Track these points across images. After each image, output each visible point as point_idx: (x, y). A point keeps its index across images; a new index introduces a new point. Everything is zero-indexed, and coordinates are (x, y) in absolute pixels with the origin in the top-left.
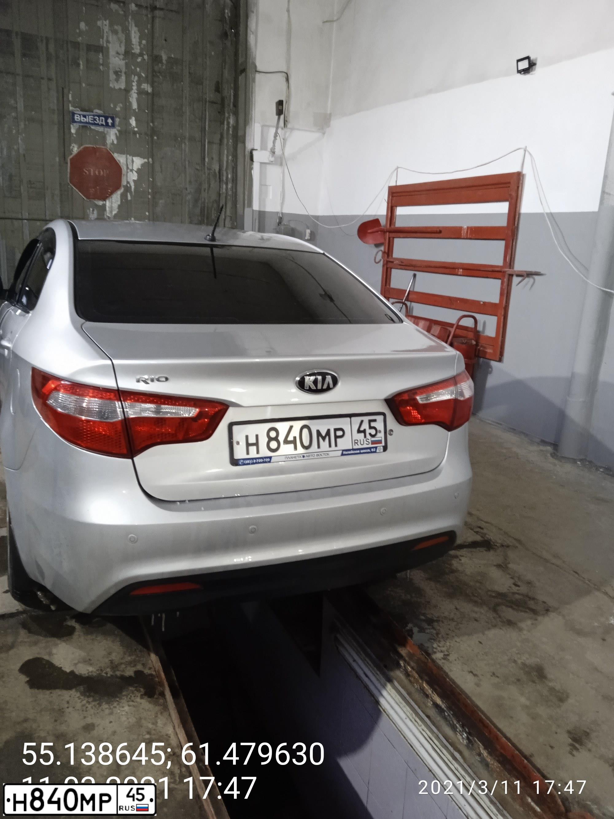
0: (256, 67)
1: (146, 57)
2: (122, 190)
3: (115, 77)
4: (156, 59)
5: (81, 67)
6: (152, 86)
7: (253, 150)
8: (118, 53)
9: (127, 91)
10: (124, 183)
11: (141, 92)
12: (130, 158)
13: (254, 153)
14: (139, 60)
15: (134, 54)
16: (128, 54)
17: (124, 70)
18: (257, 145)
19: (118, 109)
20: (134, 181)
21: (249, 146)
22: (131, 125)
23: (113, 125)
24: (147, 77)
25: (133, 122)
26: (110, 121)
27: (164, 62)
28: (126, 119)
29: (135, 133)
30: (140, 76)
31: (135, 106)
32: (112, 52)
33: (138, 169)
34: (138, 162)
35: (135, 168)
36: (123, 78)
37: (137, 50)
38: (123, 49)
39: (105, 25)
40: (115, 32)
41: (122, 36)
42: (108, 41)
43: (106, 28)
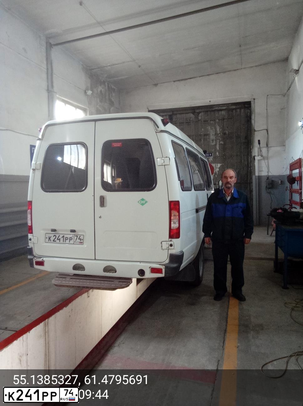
0: (255, 130)
1: (221, 134)
2: (214, 174)
3: (212, 142)
4: (225, 134)
5: (202, 141)
6: (224, 142)
8: (213, 135)
9: (216, 145)
10: (215, 172)
11: (220, 145)
12: (216, 164)
13: (255, 157)
14: (219, 135)
15: (218, 134)
16: (216, 134)
17: (215, 139)
18: (256, 154)
19: (213, 150)
20: (218, 171)
21: (253, 155)
22: (216, 154)
23: (211, 156)
24: (222, 140)
25: (217, 154)
26: (210, 154)
27: (227, 134)
28: (215, 153)
29: (218, 157)
30: (219, 140)
31: (218, 149)
32: (211, 135)
33: (219, 167)
34: (219, 165)
35: (218, 167)
36: (214, 141)
37: (219, 132)
38: (214, 133)
39: (209, 128)
40: (212, 129)
41: (214, 130)
42: (210, 132)
43: (209, 129)
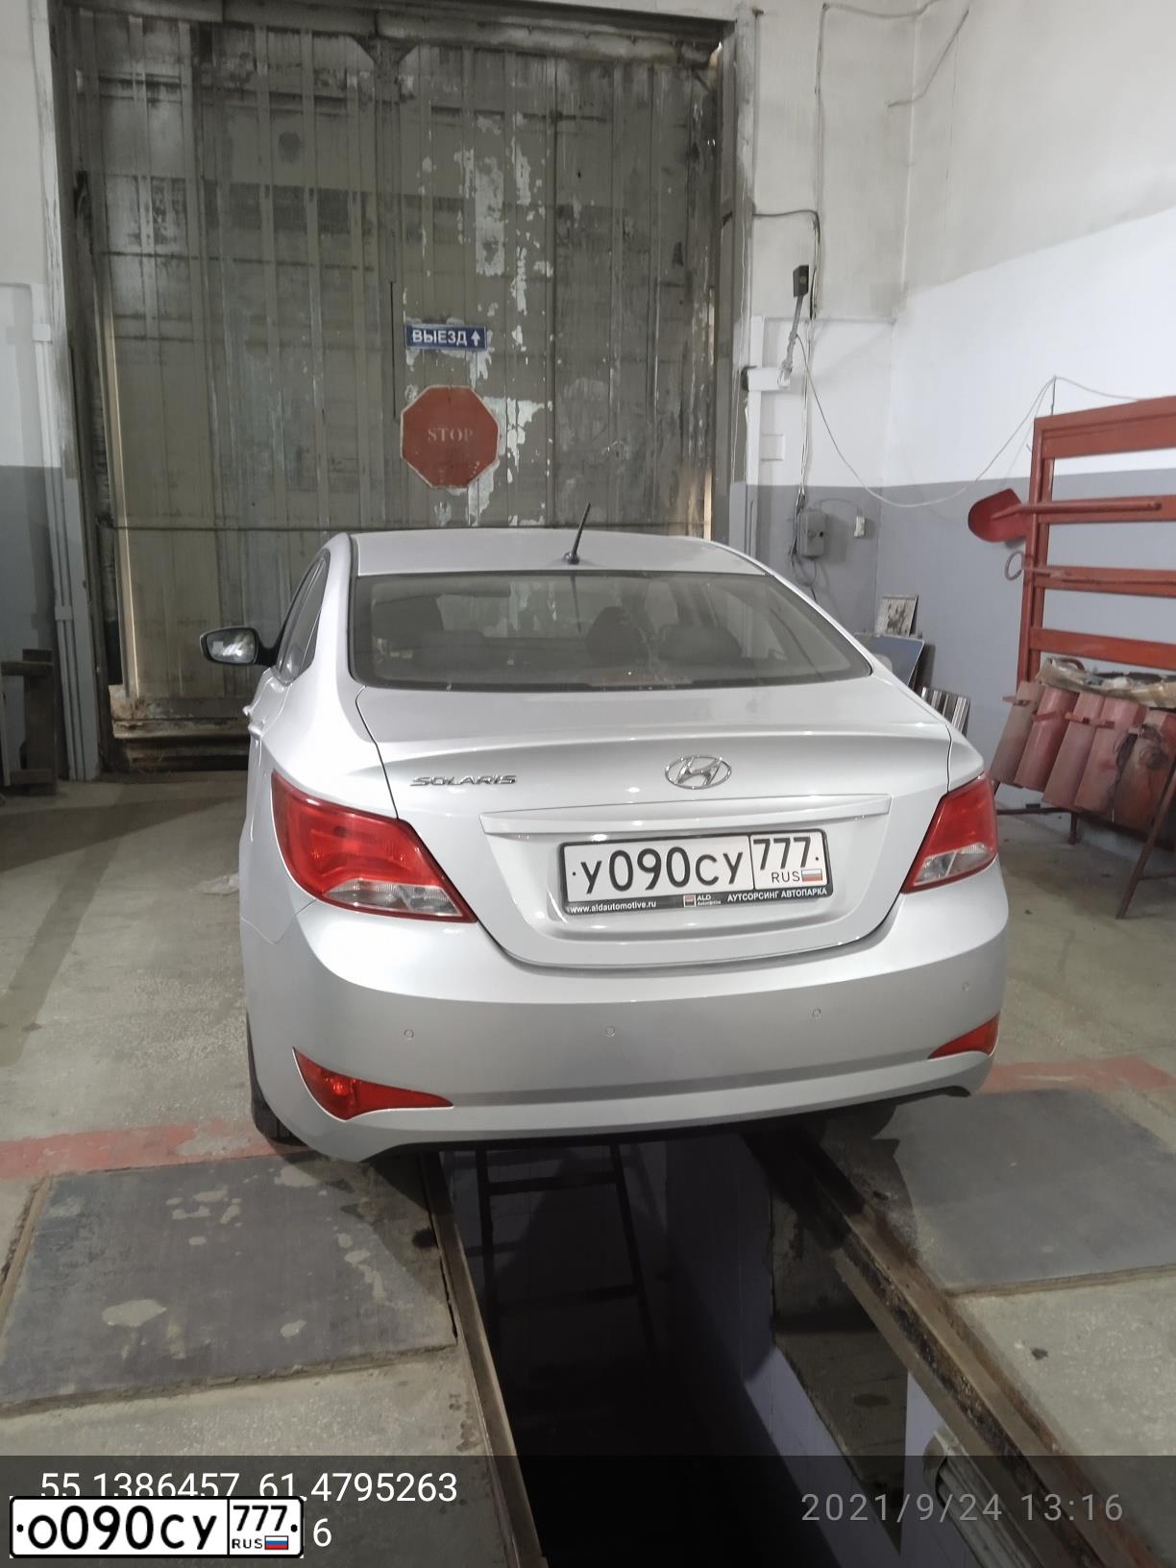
0: (754, 206)
1: (542, 211)
2: (497, 464)
3: (485, 253)
4: (561, 212)
5: (425, 240)
6: (554, 265)
7: (746, 369)
8: (490, 208)
9: (508, 277)
10: (501, 451)
11: (533, 278)
12: (512, 404)
13: (751, 374)
14: (530, 217)
15: (521, 206)
16: (510, 208)
17: (501, 239)
18: (755, 358)
19: (491, 313)
20: (518, 446)
21: (739, 362)
22: (514, 341)
23: (482, 345)
24: (543, 249)
25: (518, 335)
26: (476, 337)
27: (576, 215)
28: (505, 330)
29: (521, 356)
30: (531, 248)
31: (522, 304)
32: (480, 208)
33: (527, 424)
34: (527, 410)
35: (522, 423)
36: (501, 254)
37: (525, 199)
38: (500, 199)
39: (466, 159)
40: (486, 170)
41: (498, 176)
42: (473, 189)
43: (470, 165)
